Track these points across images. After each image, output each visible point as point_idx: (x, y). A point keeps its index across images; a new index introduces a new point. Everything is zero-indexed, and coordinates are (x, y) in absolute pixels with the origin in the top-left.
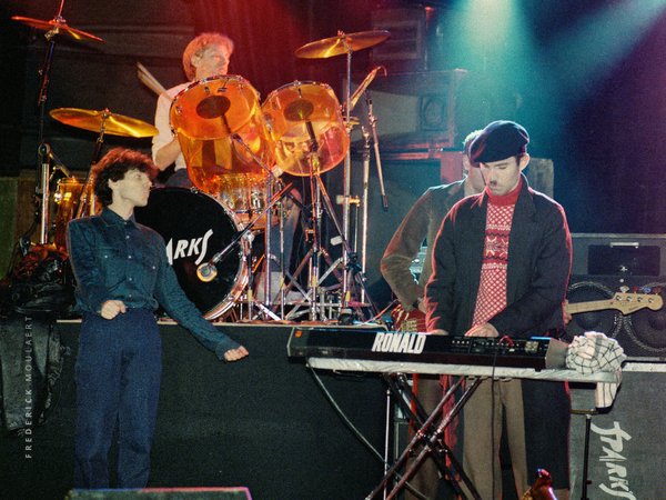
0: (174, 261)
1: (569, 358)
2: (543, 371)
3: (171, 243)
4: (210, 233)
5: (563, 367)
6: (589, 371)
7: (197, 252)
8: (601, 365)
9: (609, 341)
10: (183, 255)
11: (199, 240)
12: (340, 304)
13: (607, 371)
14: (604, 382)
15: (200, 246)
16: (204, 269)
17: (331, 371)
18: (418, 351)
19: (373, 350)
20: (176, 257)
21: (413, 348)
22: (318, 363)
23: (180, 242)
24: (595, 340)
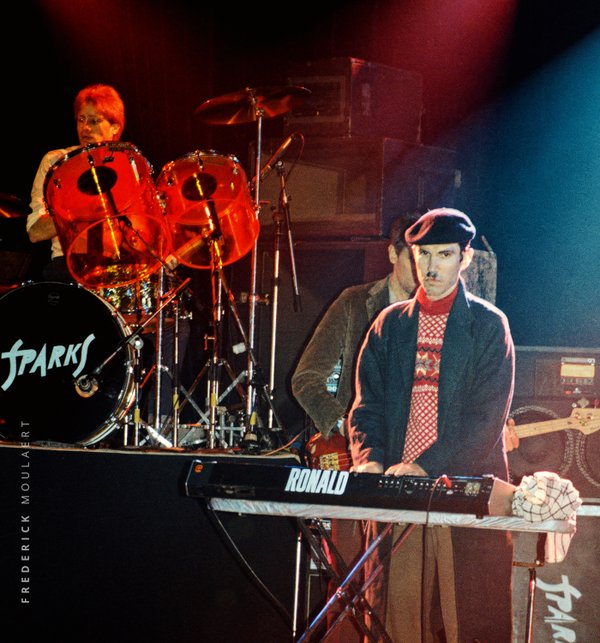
0: (48, 371)
1: (516, 503)
2: (485, 518)
3: (44, 349)
4: (91, 338)
5: (509, 514)
6: (538, 518)
7: (75, 361)
8: (553, 512)
9: (561, 482)
10: (59, 365)
11: (79, 346)
12: (243, 429)
13: (559, 519)
14: (555, 532)
15: (79, 354)
16: (84, 381)
17: (237, 513)
18: (340, 491)
19: (287, 489)
20: (50, 366)
21: (334, 488)
22: (220, 505)
23: (55, 348)
24: (546, 481)
